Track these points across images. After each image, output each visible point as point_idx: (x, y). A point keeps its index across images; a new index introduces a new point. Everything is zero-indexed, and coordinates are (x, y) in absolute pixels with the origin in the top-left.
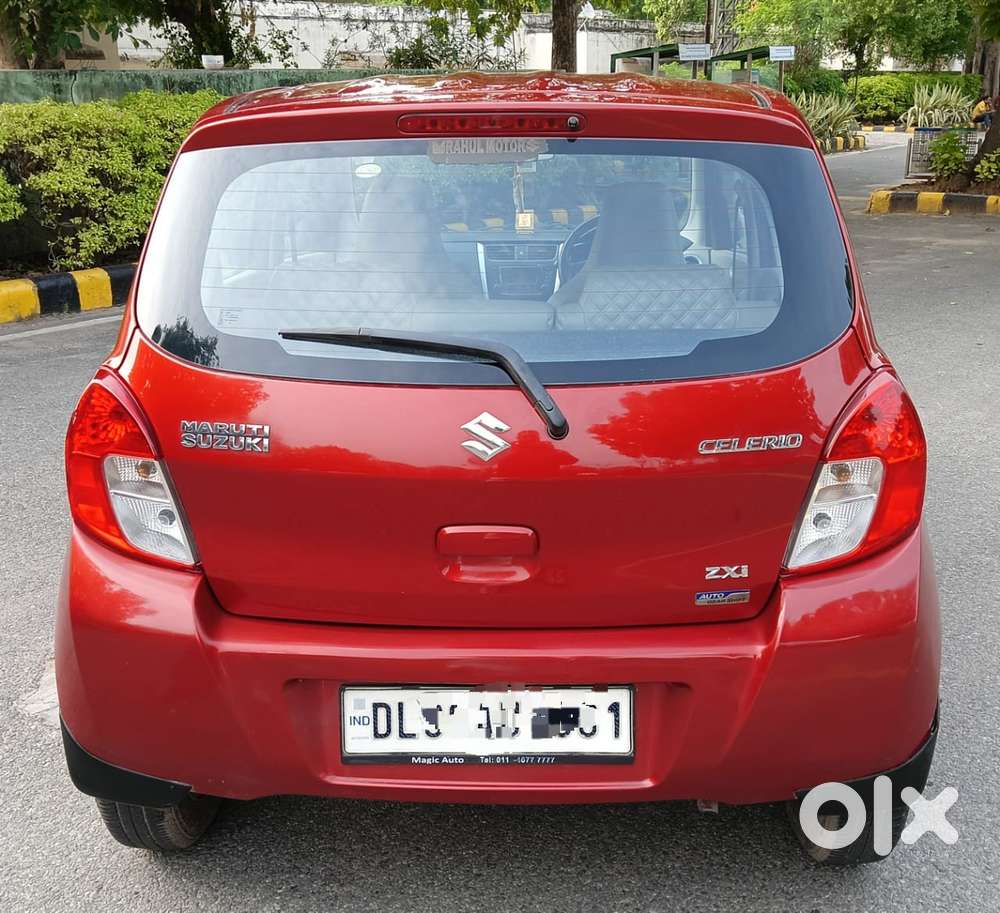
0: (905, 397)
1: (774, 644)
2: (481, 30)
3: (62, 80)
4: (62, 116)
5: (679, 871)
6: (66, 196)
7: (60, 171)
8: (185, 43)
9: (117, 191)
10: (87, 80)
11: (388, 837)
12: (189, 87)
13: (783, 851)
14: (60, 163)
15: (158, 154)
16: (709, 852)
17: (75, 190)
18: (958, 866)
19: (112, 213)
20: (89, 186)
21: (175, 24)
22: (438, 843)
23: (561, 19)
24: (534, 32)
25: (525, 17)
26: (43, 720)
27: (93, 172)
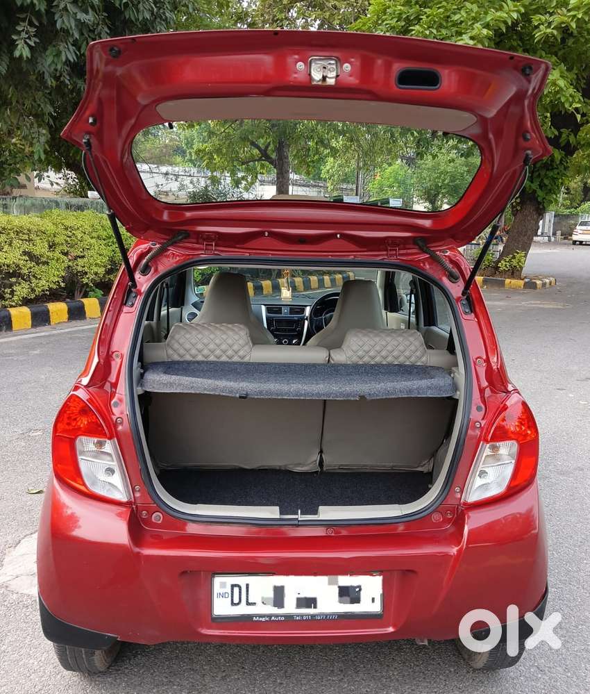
0: (524, 404)
1: (463, 546)
2: (237, 183)
3: (8, 201)
4: (9, 222)
5: (397, 677)
6: (8, 266)
7: (6, 252)
8: (74, 183)
9: (38, 264)
10: (22, 202)
11: (225, 660)
12: (80, 208)
13: (454, 662)
14: (6, 248)
15: (62, 244)
16: (412, 664)
17: (14, 263)
18: (550, 668)
19: (34, 276)
20: (22, 261)
21: (70, 172)
22: (255, 663)
23: (281, 180)
24: (264, 185)
25: (259, 177)
26: (7, 587)
27: (25, 253)
